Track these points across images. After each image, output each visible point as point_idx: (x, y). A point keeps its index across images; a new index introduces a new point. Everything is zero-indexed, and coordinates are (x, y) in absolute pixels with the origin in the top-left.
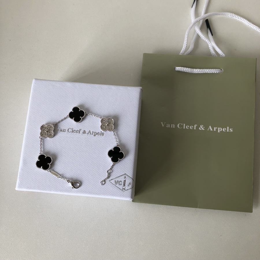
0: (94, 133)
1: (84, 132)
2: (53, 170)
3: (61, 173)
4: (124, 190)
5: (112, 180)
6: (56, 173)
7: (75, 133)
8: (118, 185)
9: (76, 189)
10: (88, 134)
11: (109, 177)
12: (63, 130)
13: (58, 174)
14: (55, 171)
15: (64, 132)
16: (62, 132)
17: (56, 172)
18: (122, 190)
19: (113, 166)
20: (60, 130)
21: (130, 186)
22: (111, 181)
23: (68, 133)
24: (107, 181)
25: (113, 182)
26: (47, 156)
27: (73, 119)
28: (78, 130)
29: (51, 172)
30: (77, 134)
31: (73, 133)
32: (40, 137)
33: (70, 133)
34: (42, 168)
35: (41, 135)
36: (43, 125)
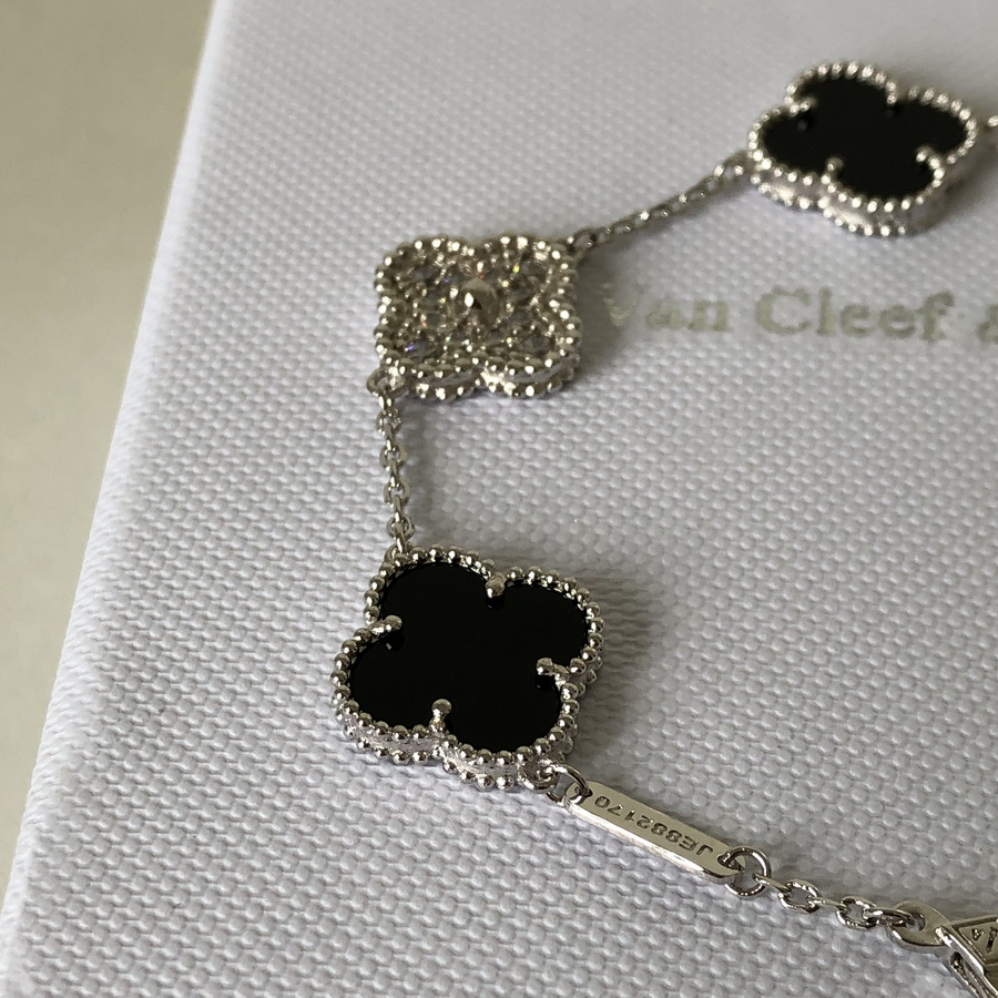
2: (618, 785)
3: (749, 826)
6: (671, 823)
7: (869, 341)
13: (702, 839)
15: (703, 337)
16: (682, 336)
23: (774, 338)
26: (513, 576)
27: (821, 170)
28: (904, 302)
29: (585, 793)
30: (899, 343)
31: (834, 344)
32: (382, 373)
33: (797, 338)
34: (449, 723)
35: (395, 348)
36: (409, 250)
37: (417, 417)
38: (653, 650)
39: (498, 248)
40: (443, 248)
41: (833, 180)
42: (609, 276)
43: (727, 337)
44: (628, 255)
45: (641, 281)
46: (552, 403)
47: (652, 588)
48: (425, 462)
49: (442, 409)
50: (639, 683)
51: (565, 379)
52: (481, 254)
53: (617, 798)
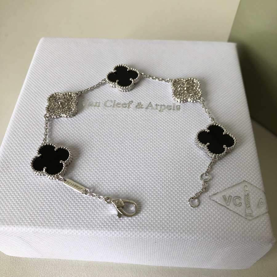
0: (159, 107)
1: (139, 106)
2: (71, 179)
3: (89, 184)
4: (250, 218)
5: (217, 196)
6: (78, 185)
7: (120, 108)
8: (232, 206)
9: (130, 218)
10: (147, 108)
11: (206, 189)
12: (94, 104)
13: (81, 187)
14: (75, 181)
15: (96, 108)
16: (93, 108)
17: (78, 183)
18: (246, 219)
19: (212, 165)
20: (88, 104)
21: (264, 209)
22: (214, 198)
23: (106, 108)
24: (205, 198)
25: (218, 198)
26: (59, 147)
27: (115, 82)
28: (126, 102)
29: (65, 180)
30: (124, 109)
31: (115, 109)
32: (46, 115)
33: (109, 108)
34: (46, 170)
35: (48, 111)
36: (53, 95)
37: (52, 121)
38: (80, 158)
39: (66, 94)
40: (58, 94)
41: (117, 83)
42: (84, 98)
43: (99, 108)
44: (87, 95)
45: (88, 99)
46: (72, 118)
47: (82, 148)
48: (52, 128)
49: (55, 119)
50: (77, 163)
51: (74, 115)
52: (64, 95)
53: (70, 181)
